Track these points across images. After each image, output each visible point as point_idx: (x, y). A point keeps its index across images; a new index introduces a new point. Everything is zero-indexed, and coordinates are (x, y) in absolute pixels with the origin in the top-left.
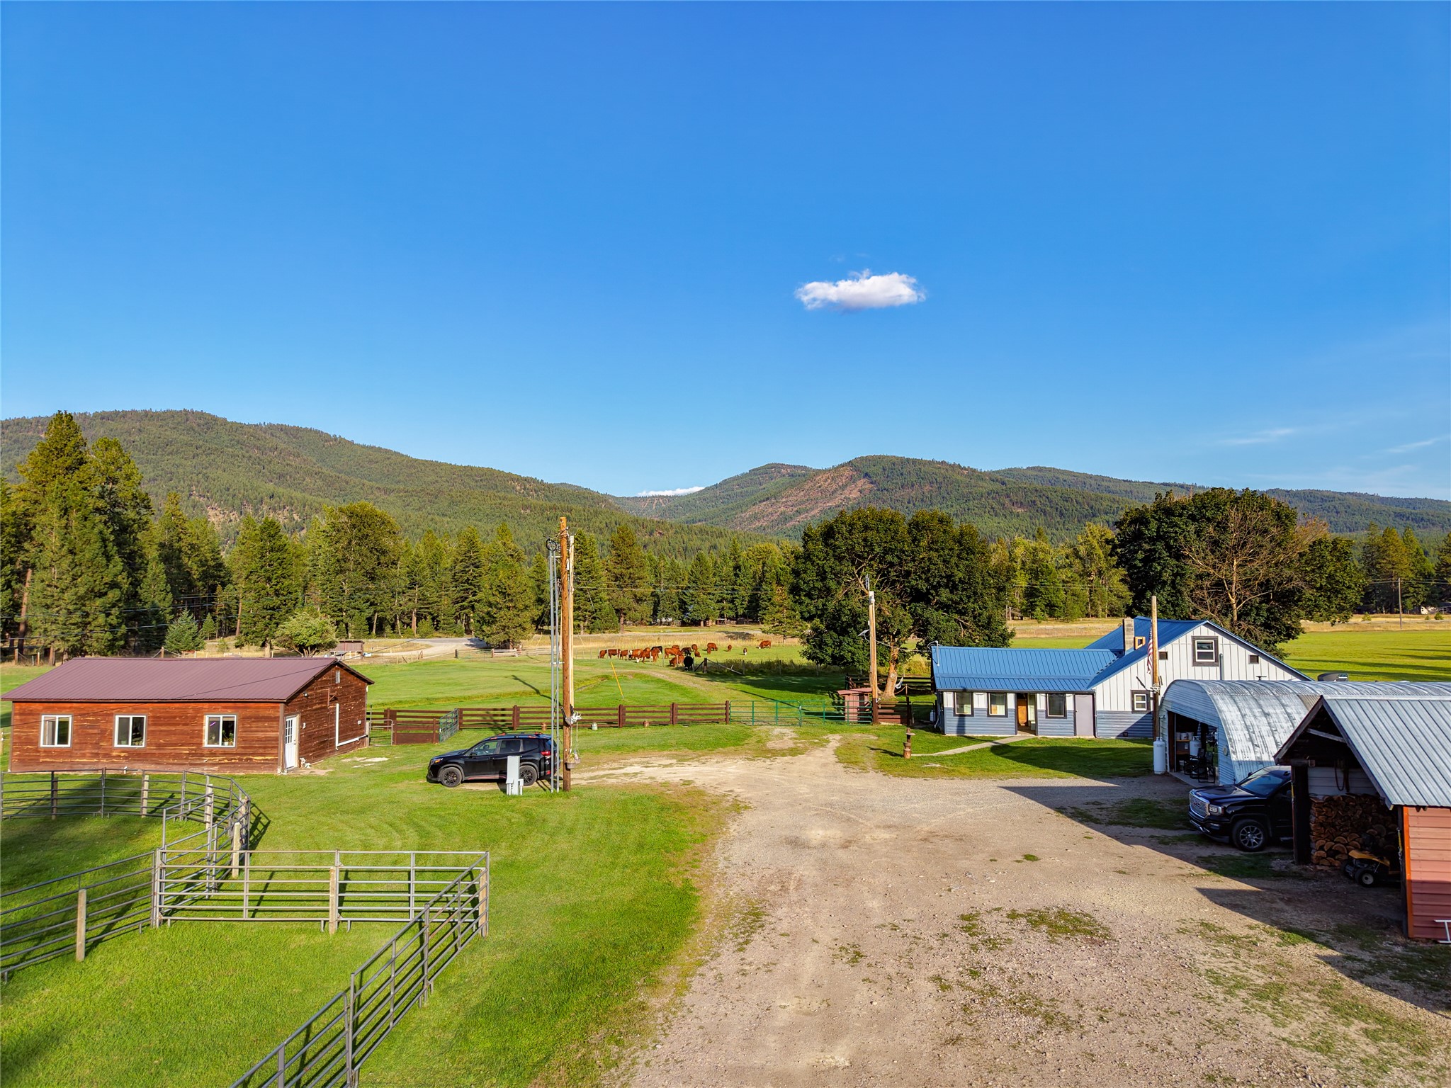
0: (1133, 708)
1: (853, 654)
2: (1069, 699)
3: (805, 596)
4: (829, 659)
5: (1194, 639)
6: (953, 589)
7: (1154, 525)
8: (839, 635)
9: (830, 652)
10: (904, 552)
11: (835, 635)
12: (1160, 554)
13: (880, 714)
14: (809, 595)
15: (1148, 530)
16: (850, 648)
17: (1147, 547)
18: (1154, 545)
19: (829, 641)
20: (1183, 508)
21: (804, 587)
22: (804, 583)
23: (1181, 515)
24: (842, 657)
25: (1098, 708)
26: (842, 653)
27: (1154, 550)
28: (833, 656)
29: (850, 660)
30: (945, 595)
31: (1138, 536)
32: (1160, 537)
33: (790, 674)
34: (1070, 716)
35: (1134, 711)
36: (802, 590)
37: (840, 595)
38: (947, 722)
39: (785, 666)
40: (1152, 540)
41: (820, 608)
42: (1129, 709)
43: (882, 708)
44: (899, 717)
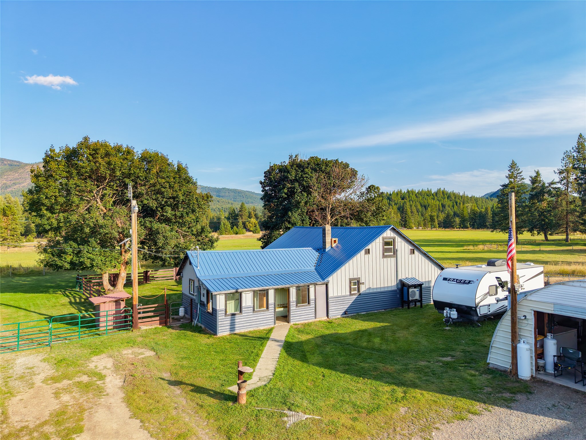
0: (350, 292)
1: (93, 260)
2: (312, 289)
3: (47, 210)
4: (68, 266)
5: (383, 238)
6: (175, 207)
7: (293, 173)
8: (79, 245)
9: (69, 258)
10: (138, 177)
11: (75, 245)
12: (297, 190)
13: (140, 318)
14: (51, 209)
15: (291, 175)
16: (89, 255)
17: (289, 185)
18: (292, 185)
19: (69, 250)
20: (309, 164)
21: (46, 201)
22: (47, 198)
23: (307, 168)
24: (82, 263)
25: (330, 295)
26: (82, 260)
27: (294, 188)
28: (72, 263)
29: (89, 265)
30: (169, 212)
31: (285, 179)
32: (296, 180)
33: (20, 275)
34: (312, 302)
35: (351, 294)
36: (43, 204)
37: (82, 209)
38: (219, 323)
39: (14, 269)
40: (292, 182)
41: (62, 221)
42: (348, 293)
43: (144, 312)
44: (158, 318)
